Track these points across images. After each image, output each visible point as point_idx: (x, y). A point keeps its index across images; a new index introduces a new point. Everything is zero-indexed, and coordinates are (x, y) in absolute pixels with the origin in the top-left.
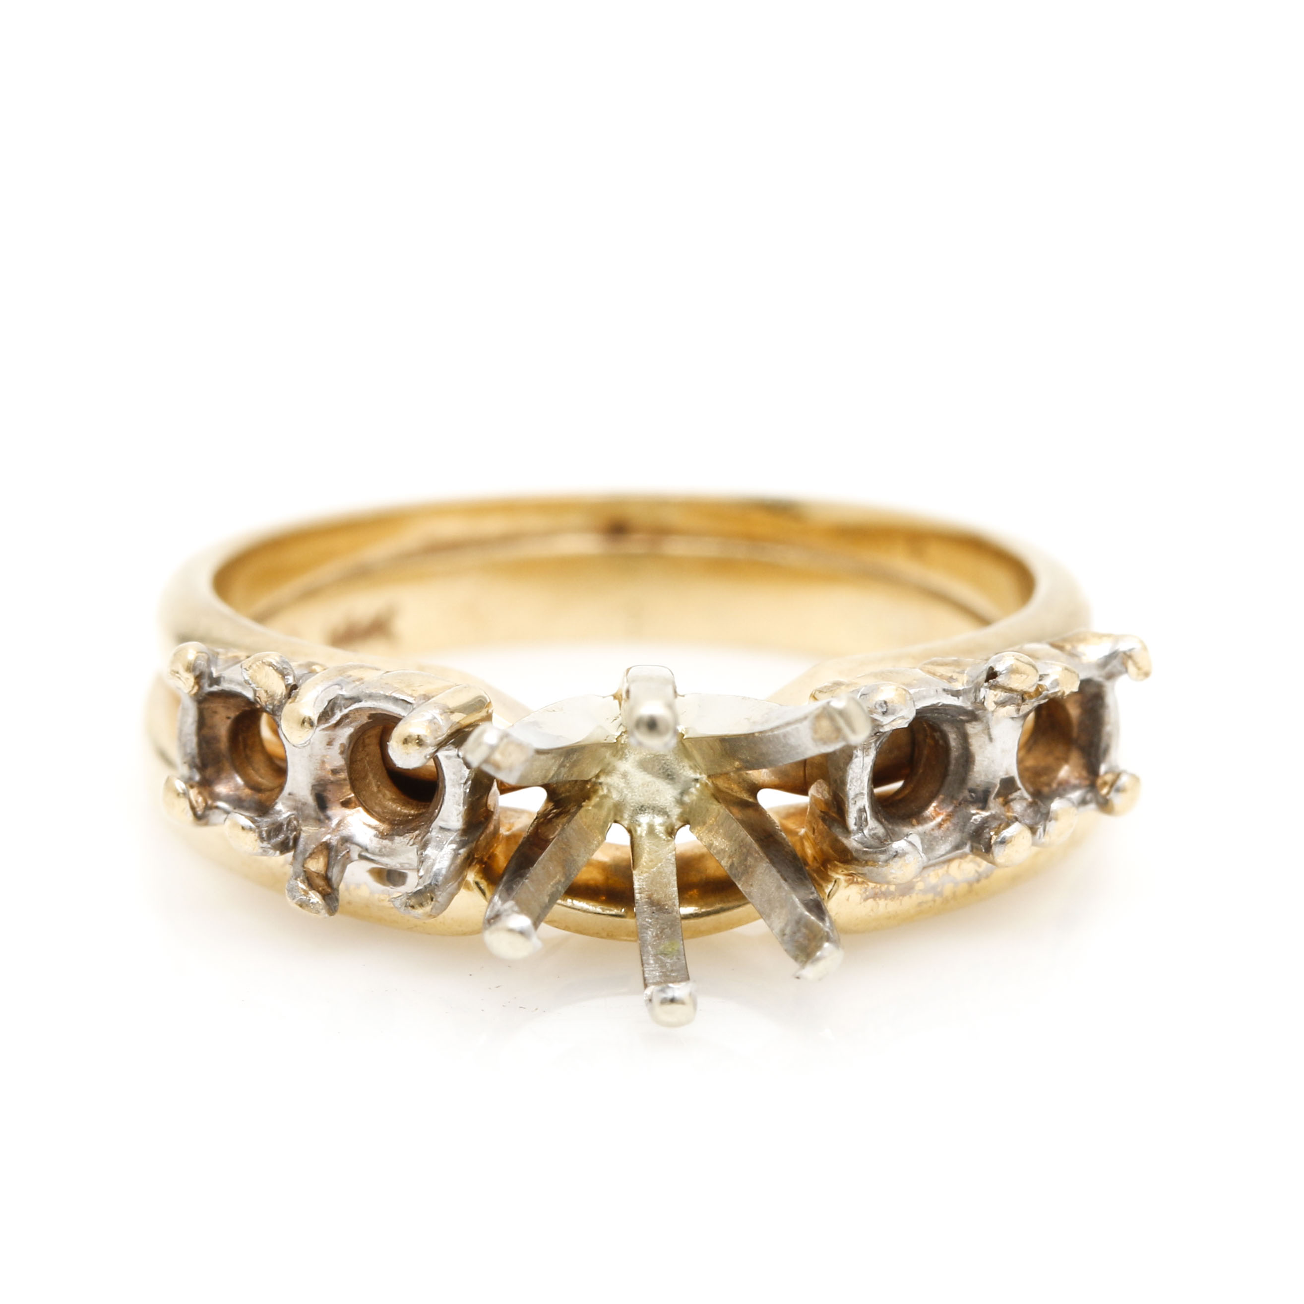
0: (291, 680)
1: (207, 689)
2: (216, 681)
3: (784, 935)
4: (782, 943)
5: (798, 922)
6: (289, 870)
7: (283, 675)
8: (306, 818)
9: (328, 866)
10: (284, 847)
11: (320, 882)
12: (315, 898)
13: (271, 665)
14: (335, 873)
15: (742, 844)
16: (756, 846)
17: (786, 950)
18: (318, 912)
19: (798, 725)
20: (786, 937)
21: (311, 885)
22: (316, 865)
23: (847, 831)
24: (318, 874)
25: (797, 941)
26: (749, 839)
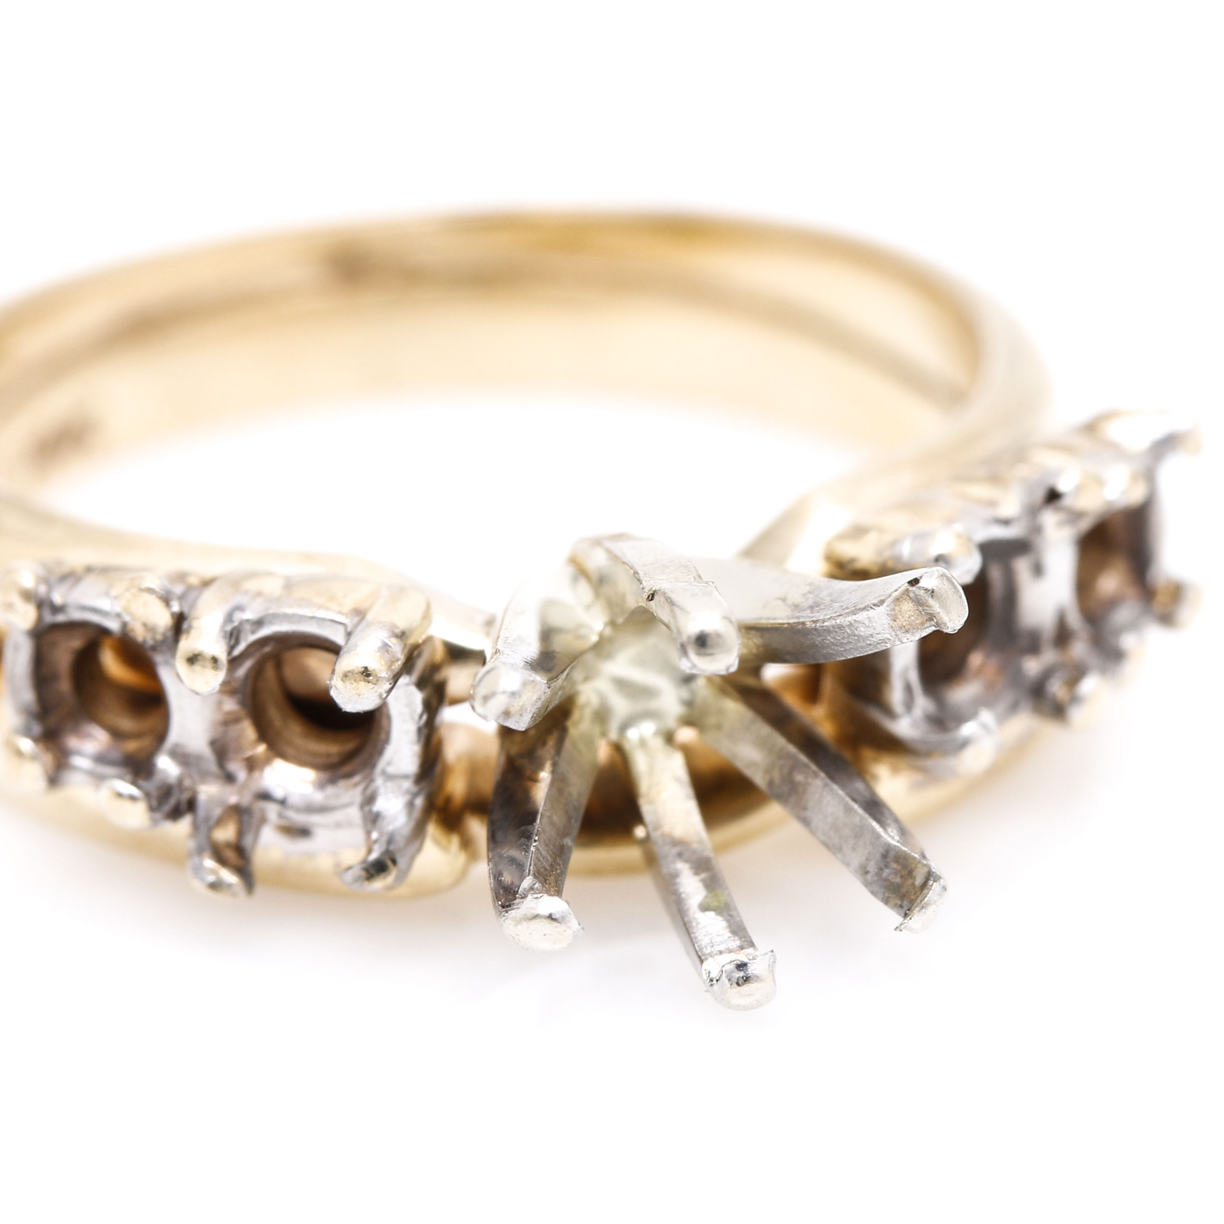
0: (176, 608)
1: (49, 618)
2: (56, 609)
3: (867, 873)
4: (867, 884)
5: (885, 856)
6: (191, 844)
7: (166, 600)
8: (204, 776)
9: (241, 833)
10: (175, 814)
11: (230, 854)
12: (229, 876)
13: (150, 591)
14: (248, 841)
15: (783, 755)
16: (803, 758)
17: (872, 893)
18: (234, 895)
19: (871, 613)
20: (869, 877)
21: (221, 860)
22: (226, 834)
23: (889, 713)
24: (228, 845)
25: (886, 880)
26: (792, 749)
